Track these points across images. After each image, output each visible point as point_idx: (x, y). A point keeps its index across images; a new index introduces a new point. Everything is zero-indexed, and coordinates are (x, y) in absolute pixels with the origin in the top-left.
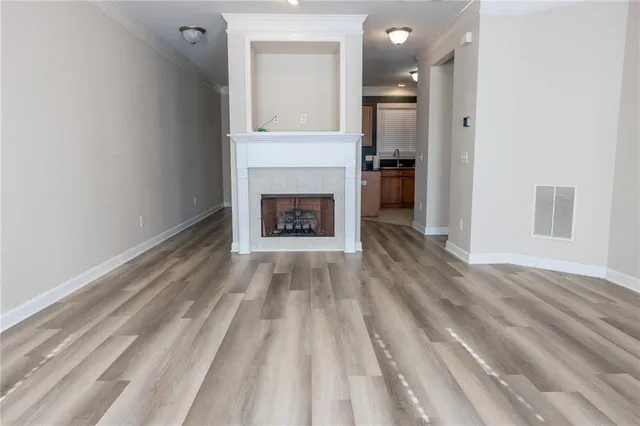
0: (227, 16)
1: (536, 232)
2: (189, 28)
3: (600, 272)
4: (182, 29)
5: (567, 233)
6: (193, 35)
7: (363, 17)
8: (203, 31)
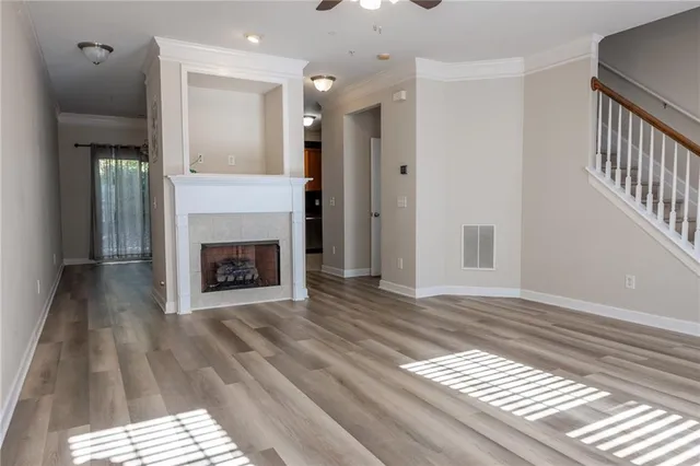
0: (159, 41)
1: (465, 266)
2: (94, 45)
3: (516, 293)
4: (82, 46)
5: (490, 265)
6: (101, 53)
7: (305, 63)
8: (111, 50)
